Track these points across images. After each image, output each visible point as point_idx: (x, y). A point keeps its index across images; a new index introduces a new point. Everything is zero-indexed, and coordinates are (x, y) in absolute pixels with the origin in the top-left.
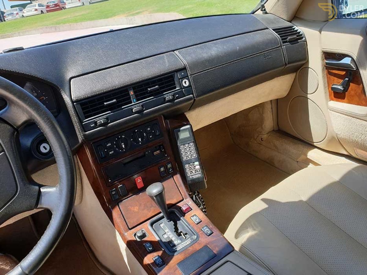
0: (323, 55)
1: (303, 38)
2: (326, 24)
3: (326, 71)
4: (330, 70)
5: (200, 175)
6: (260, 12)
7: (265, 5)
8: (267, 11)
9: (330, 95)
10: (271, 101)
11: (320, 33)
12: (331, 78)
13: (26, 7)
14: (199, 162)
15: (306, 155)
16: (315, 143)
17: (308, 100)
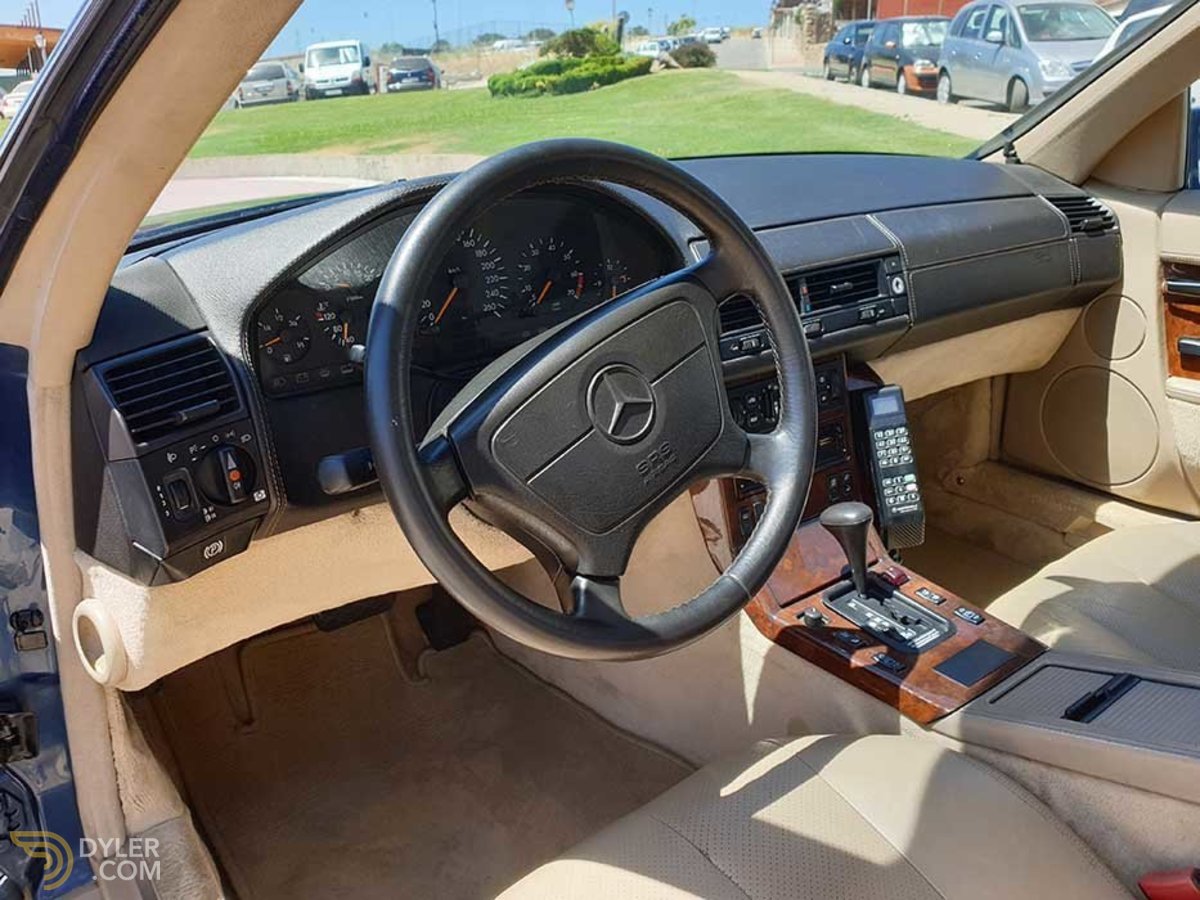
0: (1160, 267)
1: (1113, 224)
2: (1171, 199)
3: (1164, 306)
4: (1176, 302)
5: (915, 508)
6: (998, 158)
7: (1015, 143)
8: (1021, 156)
9: (1171, 364)
10: (992, 378)
11: (1160, 216)
12: (1176, 322)
13: (14, 90)
14: (915, 475)
15: (1093, 516)
16: (1112, 487)
17: (1108, 375)
